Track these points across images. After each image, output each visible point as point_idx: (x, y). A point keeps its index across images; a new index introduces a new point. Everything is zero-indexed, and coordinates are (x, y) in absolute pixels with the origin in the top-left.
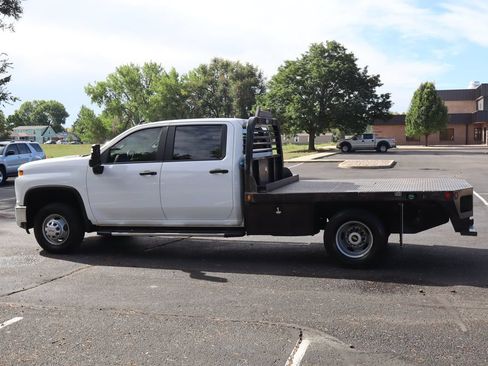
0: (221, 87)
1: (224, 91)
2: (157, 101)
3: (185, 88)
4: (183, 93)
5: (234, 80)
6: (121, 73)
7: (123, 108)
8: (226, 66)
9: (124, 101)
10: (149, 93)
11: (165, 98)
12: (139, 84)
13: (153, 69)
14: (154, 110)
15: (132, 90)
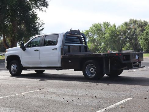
0: (133, 30)
1: (134, 32)
2: (107, 37)
3: (118, 31)
4: (118, 33)
5: (138, 27)
6: (94, 26)
7: (95, 40)
8: (135, 22)
9: (95, 37)
10: (105, 34)
11: (110, 35)
12: (101, 30)
13: (107, 24)
14: (106, 41)
15: (98, 33)
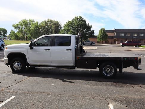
1: (51, 28)
2: (32, 29)
3: (40, 26)
4: (40, 28)
5: (53, 25)
6: (23, 21)
7: (23, 31)
8: (51, 21)
9: (23, 29)
10: (30, 27)
11: (34, 29)
12: (27, 25)
13: (31, 21)
14: (32, 32)
15: (25, 26)
